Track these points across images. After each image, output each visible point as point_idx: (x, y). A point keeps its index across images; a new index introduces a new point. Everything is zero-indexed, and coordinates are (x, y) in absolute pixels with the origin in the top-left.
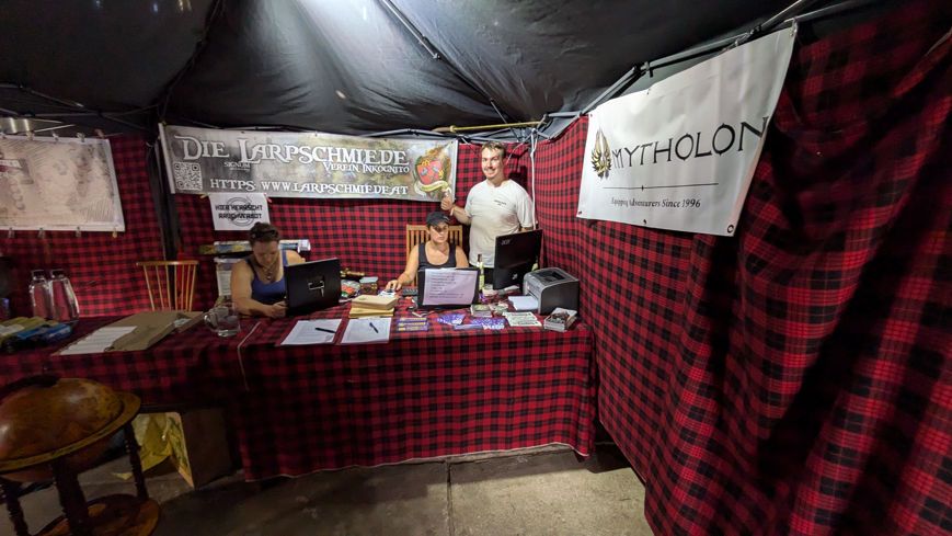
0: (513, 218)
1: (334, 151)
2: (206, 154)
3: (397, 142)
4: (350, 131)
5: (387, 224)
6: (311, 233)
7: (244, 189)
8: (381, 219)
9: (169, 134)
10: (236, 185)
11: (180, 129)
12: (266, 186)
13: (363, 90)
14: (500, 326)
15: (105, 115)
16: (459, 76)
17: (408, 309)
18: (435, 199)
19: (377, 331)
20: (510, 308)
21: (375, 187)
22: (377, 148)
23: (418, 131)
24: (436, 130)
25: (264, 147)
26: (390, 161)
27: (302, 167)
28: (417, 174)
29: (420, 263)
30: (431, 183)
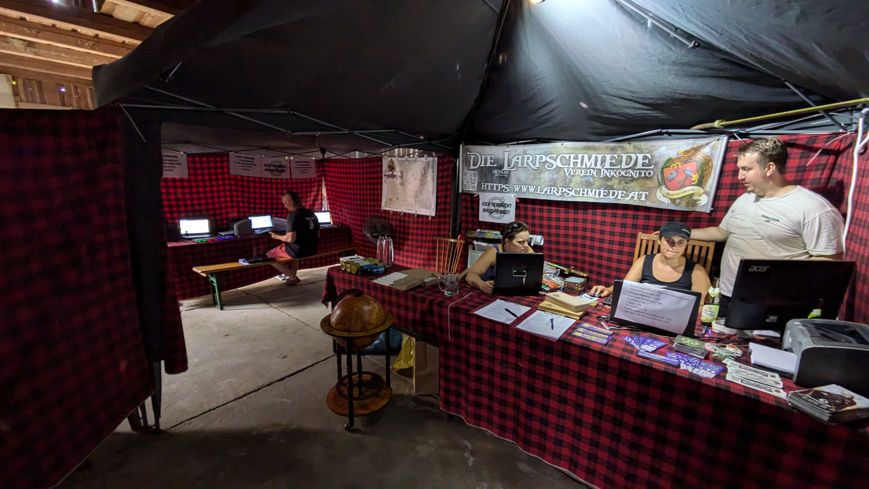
1: (576, 158)
2: (483, 165)
3: (643, 145)
4: (593, 137)
7: (502, 191)
9: (465, 151)
10: (497, 188)
11: (471, 147)
12: (517, 189)
13: (604, 96)
17: (599, 317)
18: (682, 207)
19: (552, 327)
20: (744, 358)
21: (611, 191)
22: (619, 152)
23: (670, 131)
24: (696, 127)
25: (520, 157)
26: (631, 165)
27: (546, 173)
28: (663, 178)
29: (643, 275)
30: (679, 189)
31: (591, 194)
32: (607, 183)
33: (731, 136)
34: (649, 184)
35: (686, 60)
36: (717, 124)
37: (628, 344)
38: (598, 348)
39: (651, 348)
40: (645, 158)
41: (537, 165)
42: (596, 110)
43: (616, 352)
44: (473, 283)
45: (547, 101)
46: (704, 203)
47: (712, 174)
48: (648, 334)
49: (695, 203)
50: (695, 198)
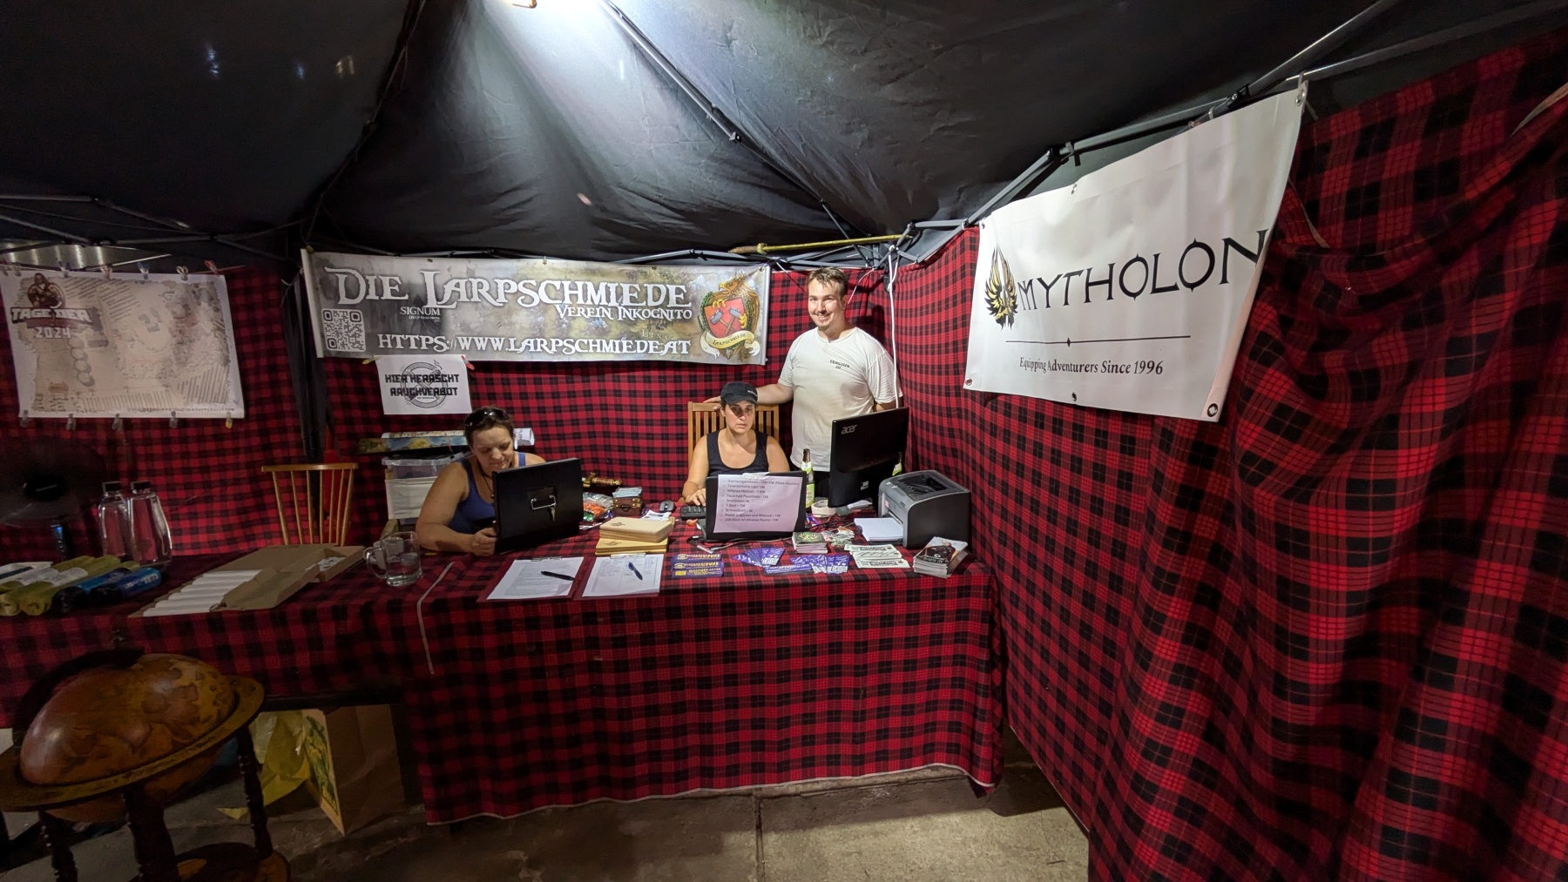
0: (861, 388)
1: (573, 287)
2: (373, 296)
3: (673, 271)
4: (598, 254)
5: (656, 401)
6: (535, 417)
7: (431, 349)
8: (648, 394)
9: (317, 265)
10: (418, 343)
11: (334, 257)
12: (466, 344)
13: (618, 191)
14: (840, 568)
15: (220, 238)
16: (770, 166)
17: (690, 539)
18: (734, 361)
19: (640, 576)
20: (857, 538)
21: (638, 342)
22: (641, 281)
23: (705, 252)
24: (735, 250)
25: (462, 283)
26: (661, 301)
27: (523, 313)
28: (706, 321)
29: (710, 465)
30: (727, 335)
31: (608, 348)
32: (629, 330)
33: (774, 267)
34: (690, 329)
35: (726, 155)
36: (759, 248)
37: (745, 564)
38: (716, 583)
39: (774, 560)
40: (678, 291)
41: (502, 298)
42: (604, 210)
43: (740, 580)
44: (438, 543)
45: (517, 183)
46: (757, 352)
47: (761, 315)
48: (759, 543)
49: (746, 353)
50: (747, 346)
